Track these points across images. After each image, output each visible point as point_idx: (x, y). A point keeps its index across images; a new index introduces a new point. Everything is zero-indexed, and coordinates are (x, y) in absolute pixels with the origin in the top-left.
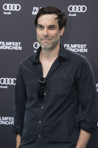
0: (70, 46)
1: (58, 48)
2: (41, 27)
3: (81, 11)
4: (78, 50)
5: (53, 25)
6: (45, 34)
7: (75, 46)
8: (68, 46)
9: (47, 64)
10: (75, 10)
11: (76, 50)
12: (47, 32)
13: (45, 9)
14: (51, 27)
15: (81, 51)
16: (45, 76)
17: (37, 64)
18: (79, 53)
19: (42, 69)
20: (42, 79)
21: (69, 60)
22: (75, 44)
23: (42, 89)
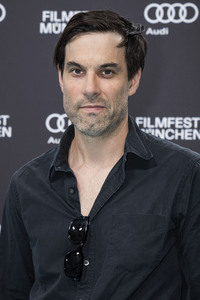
0: (153, 123)
1: (122, 132)
2: (78, 71)
3: (183, 19)
4: (177, 134)
5: (113, 65)
6: (90, 89)
7: (167, 122)
8: (147, 121)
9: (91, 177)
10: (165, 17)
11: (170, 134)
12: (96, 85)
13: (86, 18)
14: (106, 70)
15: (185, 135)
16: (85, 211)
17: (64, 178)
18: (180, 141)
19: (76, 191)
20: (79, 220)
21: (156, 165)
22: (167, 117)
23: (80, 250)
